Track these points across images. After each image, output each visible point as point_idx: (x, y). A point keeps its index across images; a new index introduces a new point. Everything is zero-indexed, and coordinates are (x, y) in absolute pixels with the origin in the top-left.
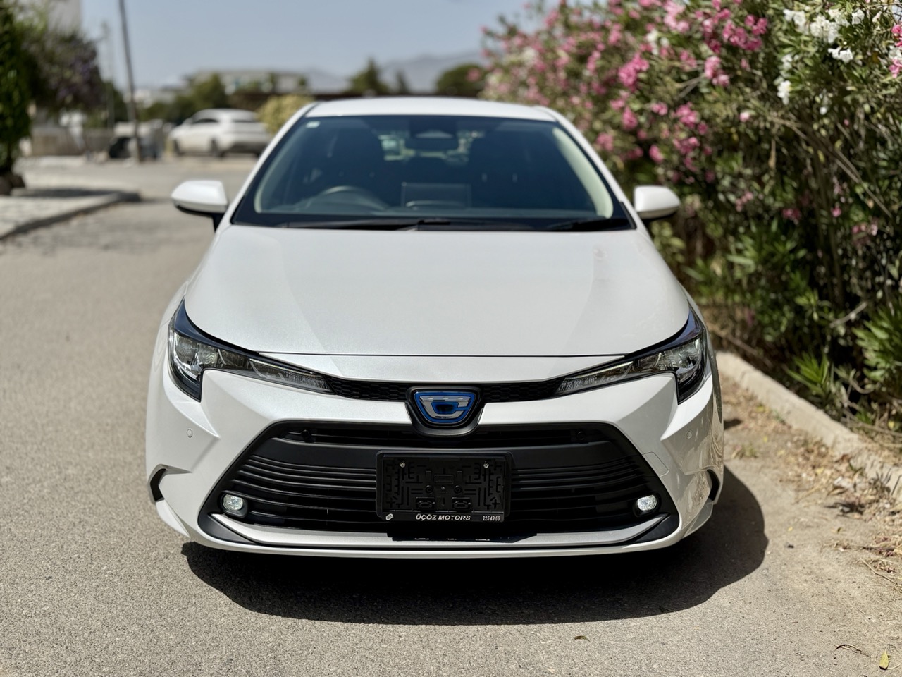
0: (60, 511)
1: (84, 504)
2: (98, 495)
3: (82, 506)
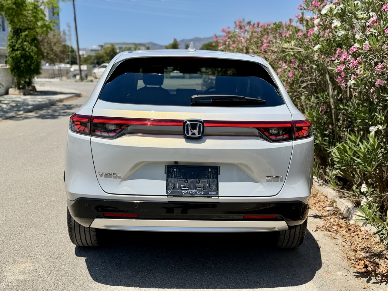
0: (48, 213)
1: (57, 210)
2: (62, 207)
3: (56, 211)
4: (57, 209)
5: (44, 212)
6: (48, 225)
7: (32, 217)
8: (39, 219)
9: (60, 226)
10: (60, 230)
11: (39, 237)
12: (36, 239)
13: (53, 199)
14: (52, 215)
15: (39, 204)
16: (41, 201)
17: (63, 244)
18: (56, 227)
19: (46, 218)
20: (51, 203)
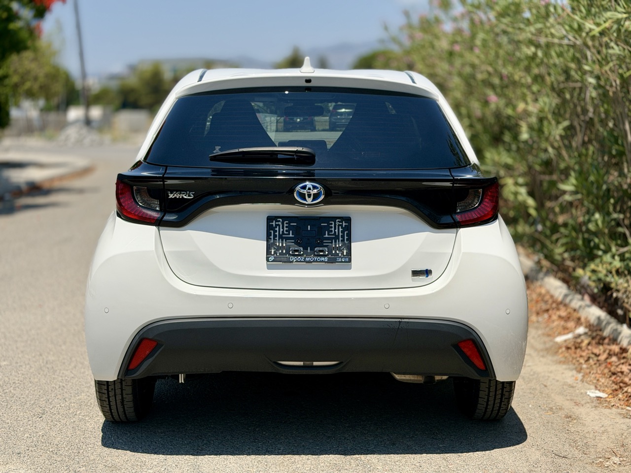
4: (61, 375)
5: (36, 380)
6: (46, 402)
7: (12, 388)
8: (27, 392)
9: (71, 403)
10: (72, 410)
11: (30, 422)
12: (25, 424)
13: (51, 358)
14: (53, 385)
15: (24, 367)
16: (27, 362)
17: (78, 432)
18: (63, 405)
19: (41, 391)
20: (48, 366)
